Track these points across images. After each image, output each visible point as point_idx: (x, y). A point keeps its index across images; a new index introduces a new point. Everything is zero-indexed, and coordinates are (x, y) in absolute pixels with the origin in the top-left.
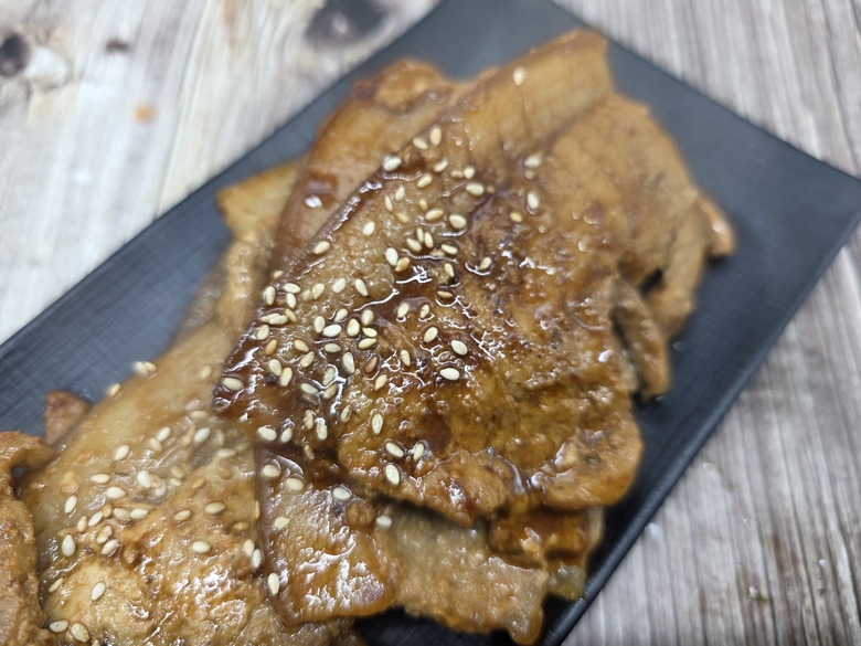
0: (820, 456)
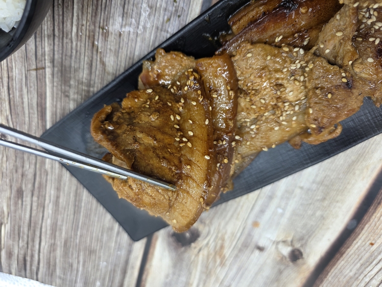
0: (73, 65)
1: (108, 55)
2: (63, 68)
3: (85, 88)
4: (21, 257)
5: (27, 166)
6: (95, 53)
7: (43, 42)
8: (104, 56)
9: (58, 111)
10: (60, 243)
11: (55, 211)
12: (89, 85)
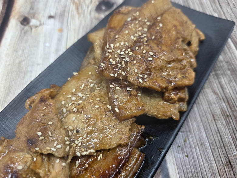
3: (219, 72)
6: (224, 98)
8: (217, 98)
9: (228, 51)
12: (217, 75)
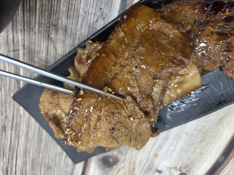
0: (36, 49)
1: (58, 43)
2: (30, 51)
4: (5, 169)
5: (8, 111)
6: (50, 41)
7: (18, 34)
8: (55, 43)
10: (29, 161)
11: (26, 140)
